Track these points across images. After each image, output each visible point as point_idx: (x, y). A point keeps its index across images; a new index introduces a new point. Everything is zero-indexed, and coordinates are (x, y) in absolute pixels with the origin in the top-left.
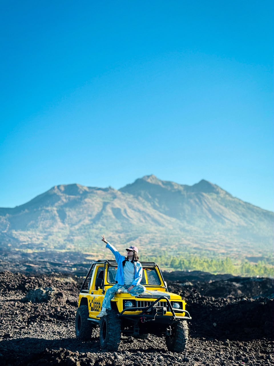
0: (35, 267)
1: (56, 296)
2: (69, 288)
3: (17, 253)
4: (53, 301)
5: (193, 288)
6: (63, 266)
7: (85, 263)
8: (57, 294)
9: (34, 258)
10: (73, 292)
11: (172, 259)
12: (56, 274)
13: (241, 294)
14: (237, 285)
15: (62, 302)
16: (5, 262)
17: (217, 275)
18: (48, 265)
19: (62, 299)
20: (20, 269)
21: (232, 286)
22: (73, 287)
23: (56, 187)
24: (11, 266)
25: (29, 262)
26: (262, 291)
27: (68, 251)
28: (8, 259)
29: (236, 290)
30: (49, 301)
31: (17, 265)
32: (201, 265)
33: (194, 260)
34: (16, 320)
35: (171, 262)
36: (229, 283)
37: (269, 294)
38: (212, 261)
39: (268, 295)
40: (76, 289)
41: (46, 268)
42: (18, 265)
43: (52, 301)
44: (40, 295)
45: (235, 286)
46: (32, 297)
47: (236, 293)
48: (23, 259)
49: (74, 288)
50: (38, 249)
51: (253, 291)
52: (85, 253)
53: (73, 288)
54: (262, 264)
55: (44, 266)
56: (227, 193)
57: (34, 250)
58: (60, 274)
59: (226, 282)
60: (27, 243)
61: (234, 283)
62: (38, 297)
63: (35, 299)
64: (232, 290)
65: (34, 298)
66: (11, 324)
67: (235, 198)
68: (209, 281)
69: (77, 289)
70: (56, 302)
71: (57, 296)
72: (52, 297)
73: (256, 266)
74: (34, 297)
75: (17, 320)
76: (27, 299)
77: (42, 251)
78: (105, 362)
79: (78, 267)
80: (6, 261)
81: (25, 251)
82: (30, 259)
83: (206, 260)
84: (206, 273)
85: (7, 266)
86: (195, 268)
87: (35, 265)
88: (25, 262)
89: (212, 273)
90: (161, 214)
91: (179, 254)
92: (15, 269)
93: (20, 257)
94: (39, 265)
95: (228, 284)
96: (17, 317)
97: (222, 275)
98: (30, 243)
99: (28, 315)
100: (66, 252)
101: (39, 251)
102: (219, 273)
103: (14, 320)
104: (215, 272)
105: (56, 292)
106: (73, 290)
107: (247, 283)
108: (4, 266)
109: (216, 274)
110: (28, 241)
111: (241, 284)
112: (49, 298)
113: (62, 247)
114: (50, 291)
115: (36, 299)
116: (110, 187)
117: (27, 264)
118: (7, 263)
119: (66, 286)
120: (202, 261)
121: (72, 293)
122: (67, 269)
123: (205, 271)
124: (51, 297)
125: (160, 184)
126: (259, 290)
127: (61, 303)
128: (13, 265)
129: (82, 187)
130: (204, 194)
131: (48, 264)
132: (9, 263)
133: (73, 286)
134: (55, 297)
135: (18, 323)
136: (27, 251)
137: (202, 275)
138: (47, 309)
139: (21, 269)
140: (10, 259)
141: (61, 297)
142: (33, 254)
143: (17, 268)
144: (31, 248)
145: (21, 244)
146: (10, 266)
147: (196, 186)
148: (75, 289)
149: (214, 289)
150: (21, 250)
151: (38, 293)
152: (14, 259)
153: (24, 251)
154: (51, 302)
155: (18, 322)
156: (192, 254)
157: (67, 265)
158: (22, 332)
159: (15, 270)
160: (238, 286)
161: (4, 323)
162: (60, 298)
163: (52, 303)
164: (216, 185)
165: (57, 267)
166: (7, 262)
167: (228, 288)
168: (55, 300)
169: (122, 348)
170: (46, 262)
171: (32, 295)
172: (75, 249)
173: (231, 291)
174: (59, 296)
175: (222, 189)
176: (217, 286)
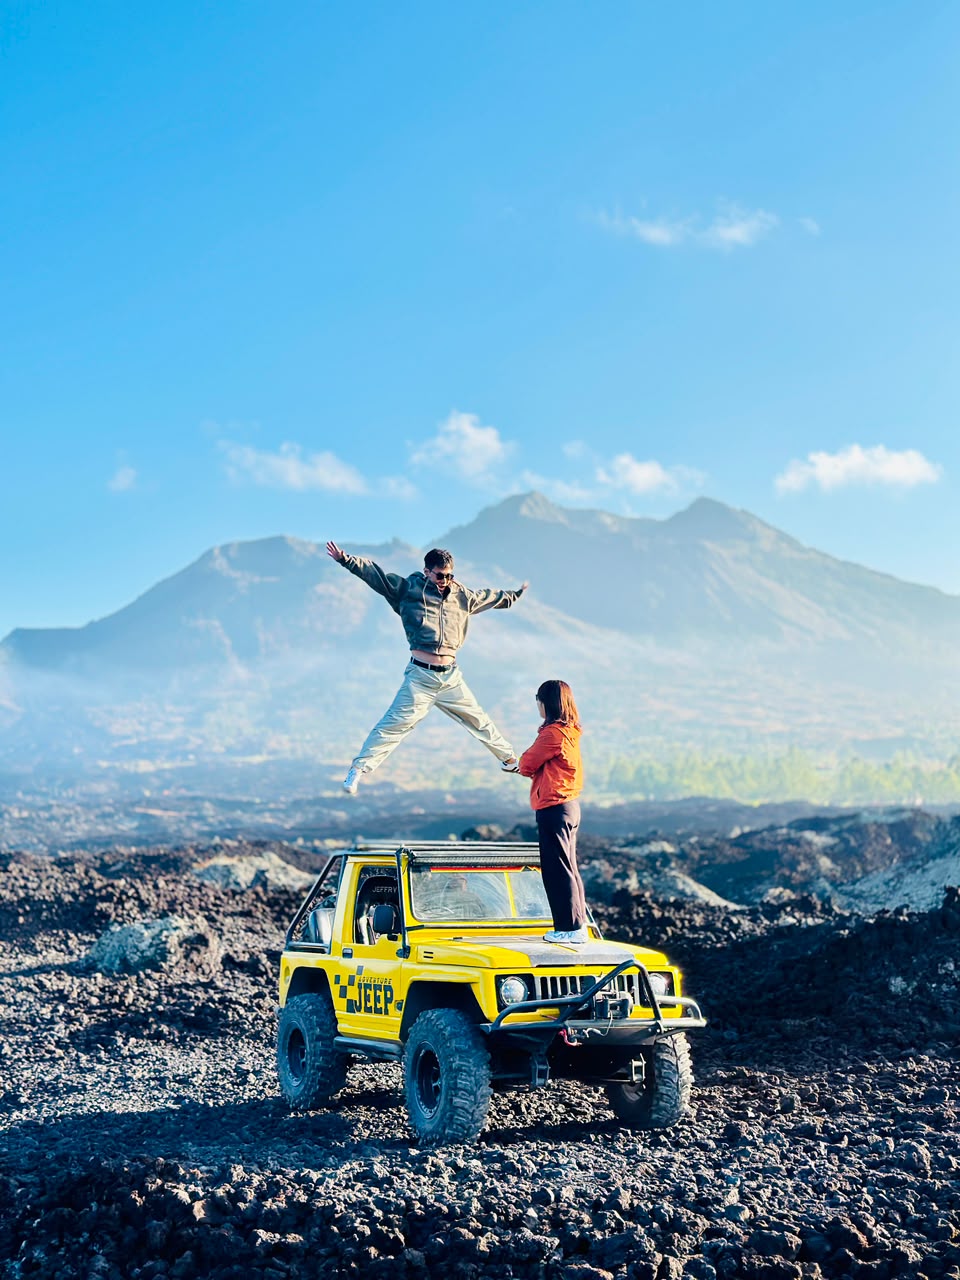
0: (166, 818)
1: (184, 945)
2: (239, 909)
3: (102, 776)
4: (177, 963)
5: (674, 859)
6: (257, 807)
7: (327, 794)
8: (187, 940)
9: (161, 788)
10: (256, 920)
11: (612, 762)
12: (228, 842)
13: (831, 870)
14: (819, 840)
15: (208, 964)
16: (68, 808)
17: (762, 806)
18: (209, 810)
19: (208, 954)
20: (116, 828)
21: (802, 842)
22: (253, 904)
23: (216, 552)
24: (86, 822)
25: (144, 804)
26: (898, 856)
27: (271, 758)
28: (77, 796)
29: (814, 858)
30: (163, 964)
31: (104, 816)
32: (710, 776)
33: (687, 761)
34: (46, 1043)
35: (612, 773)
36: (794, 834)
37: (920, 863)
38: (743, 761)
39: (918, 867)
40: (264, 911)
41: (201, 818)
42: (110, 815)
43: (172, 964)
44: (136, 947)
45: (810, 843)
46: (108, 955)
47: (813, 868)
48: (126, 792)
49: (256, 906)
50: (171, 757)
51: (869, 856)
52: (326, 762)
53: (253, 908)
54: (907, 760)
55: (195, 814)
56: (782, 537)
57: (158, 762)
58: (240, 842)
59: (784, 831)
60: (134, 741)
61: (809, 835)
62: (128, 953)
63: (118, 962)
64: (801, 858)
65: (116, 956)
66: (33, 1055)
67: (813, 550)
68: (731, 830)
69: (268, 909)
70: (189, 964)
71: (189, 947)
72: (172, 950)
73: (887, 767)
74: (115, 953)
75: (50, 1042)
76: (95, 961)
77: (186, 764)
78: (287, 1197)
79: (308, 808)
80: (70, 804)
81: (129, 767)
82: (147, 793)
83: (724, 760)
84: (725, 801)
85: (73, 821)
86: (688, 787)
87: (166, 809)
88: (133, 804)
89: (745, 802)
90: (570, 620)
91: (634, 746)
92: (102, 828)
93: (115, 785)
94: (179, 811)
95: (789, 841)
96: (52, 1029)
97: (777, 807)
98: (144, 739)
99: (90, 1019)
100: (267, 764)
101: (178, 763)
102: (766, 801)
103: (42, 1042)
104: (754, 796)
105: (186, 934)
106: (254, 914)
107: (850, 830)
108: (62, 820)
109: (756, 803)
110: (137, 733)
111: (833, 835)
112: (164, 954)
113: (251, 748)
114: (165, 933)
115: (120, 960)
116: (396, 542)
117: (139, 810)
118: (72, 812)
119: (231, 902)
120: (711, 764)
121: (250, 925)
122: (271, 817)
123: (721, 796)
124: (170, 952)
125: (561, 519)
126: (889, 852)
127: (204, 966)
128: (92, 817)
129: (303, 544)
130: (708, 545)
131: (207, 805)
132: (79, 809)
133: (253, 900)
134: (182, 950)
135: (54, 1052)
136: (137, 766)
137: (712, 809)
138: (154, 994)
139: (120, 827)
140: (84, 795)
141: (202, 949)
142: (158, 774)
143: (106, 824)
144: (150, 756)
145: (115, 745)
146: (83, 819)
147: (679, 518)
148: (261, 910)
149: (742, 858)
150: (117, 764)
151: (127, 939)
152: (98, 795)
153: (126, 766)
154: (171, 967)
155: (52, 1048)
156: (677, 744)
157: (272, 806)
158: (61, 1085)
159: (100, 831)
160: (820, 844)
161: (6, 1054)
162: (199, 951)
163: (175, 970)
164: (744, 512)
165: (239, 813)
166: (73, 808)
167: (787, 851)
168: (183, 961)
169: (368, 1128)
170: (203, 799)
171: (108, 949)
172: (293, 751)
173: (798, 863)
174: (195, 946)
175: (766, 525)
176: (751, 846)
